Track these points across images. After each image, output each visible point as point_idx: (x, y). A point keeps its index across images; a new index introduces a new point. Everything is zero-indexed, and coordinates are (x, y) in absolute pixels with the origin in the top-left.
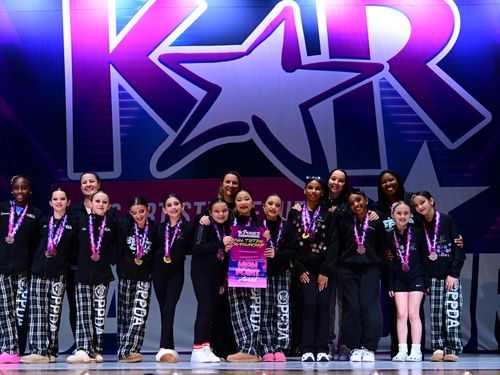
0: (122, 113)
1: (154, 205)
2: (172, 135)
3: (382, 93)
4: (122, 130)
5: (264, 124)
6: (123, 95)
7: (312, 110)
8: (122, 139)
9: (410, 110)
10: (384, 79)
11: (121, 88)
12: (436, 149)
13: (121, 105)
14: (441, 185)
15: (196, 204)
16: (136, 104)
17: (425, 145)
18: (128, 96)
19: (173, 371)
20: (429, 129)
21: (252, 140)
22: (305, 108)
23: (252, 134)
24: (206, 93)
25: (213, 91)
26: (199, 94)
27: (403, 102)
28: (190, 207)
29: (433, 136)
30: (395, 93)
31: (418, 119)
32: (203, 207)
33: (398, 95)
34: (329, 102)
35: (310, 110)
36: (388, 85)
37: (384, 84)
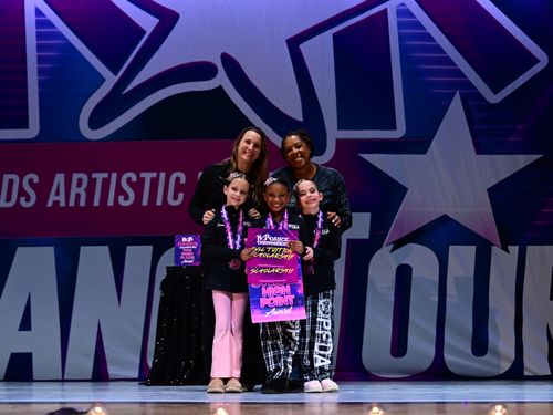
0: (40, 48)
1: (84, 177)
2: (111, 80)
3: (400, 25)
4: (40, 72)
5: (239, 65)
6: (42, 23)
7: (304, 47)
8: (41, 84)
9: (439, 49)
10: (403, 4)
11: (38, 12)
12: (473, 104)
13: (39, 36)
14: (477, 153)
15: (143, 175)
16: (60, 36)
17: (457, 96)
18: (49, 24)
19: (94, 404)
20: (463, 75)
21: (221, 87)
22: (294, 44)
23: (222, 80)
24: (156, 21)
25: (168, 19)
26: (148, 22)
27: (429, 37)
28: (134, 179)
29: (468, 84)
30: (419, 25)
31: (449, 61)
32: (152, 179)
33: (422, 27)
34: (327, 36)
35: (302, 47)
36: (408, 13)
37: (403, 12)
